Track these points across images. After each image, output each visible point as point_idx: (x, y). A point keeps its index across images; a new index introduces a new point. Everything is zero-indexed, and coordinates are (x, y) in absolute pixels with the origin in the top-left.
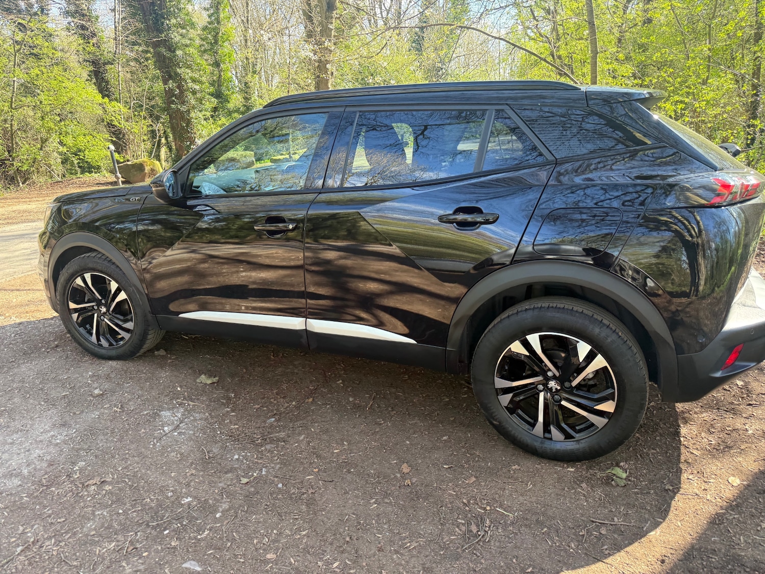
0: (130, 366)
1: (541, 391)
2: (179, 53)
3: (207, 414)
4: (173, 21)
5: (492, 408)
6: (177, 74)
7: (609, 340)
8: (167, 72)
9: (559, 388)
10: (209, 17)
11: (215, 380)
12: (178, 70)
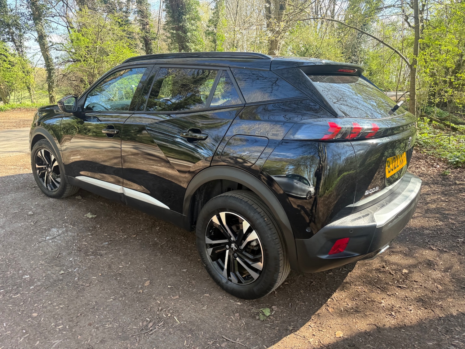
0: (58, 202)
1: (227, 249)
2: (189, 34)
3: (76, 234)
4: (188, 16)
5: (203, 255)
6: (187, 46)
7: (258, 221)
8: (181, 45)
9: (236, 249)
10: (214, 14)
11: (94, 216)
12: (187, 44)
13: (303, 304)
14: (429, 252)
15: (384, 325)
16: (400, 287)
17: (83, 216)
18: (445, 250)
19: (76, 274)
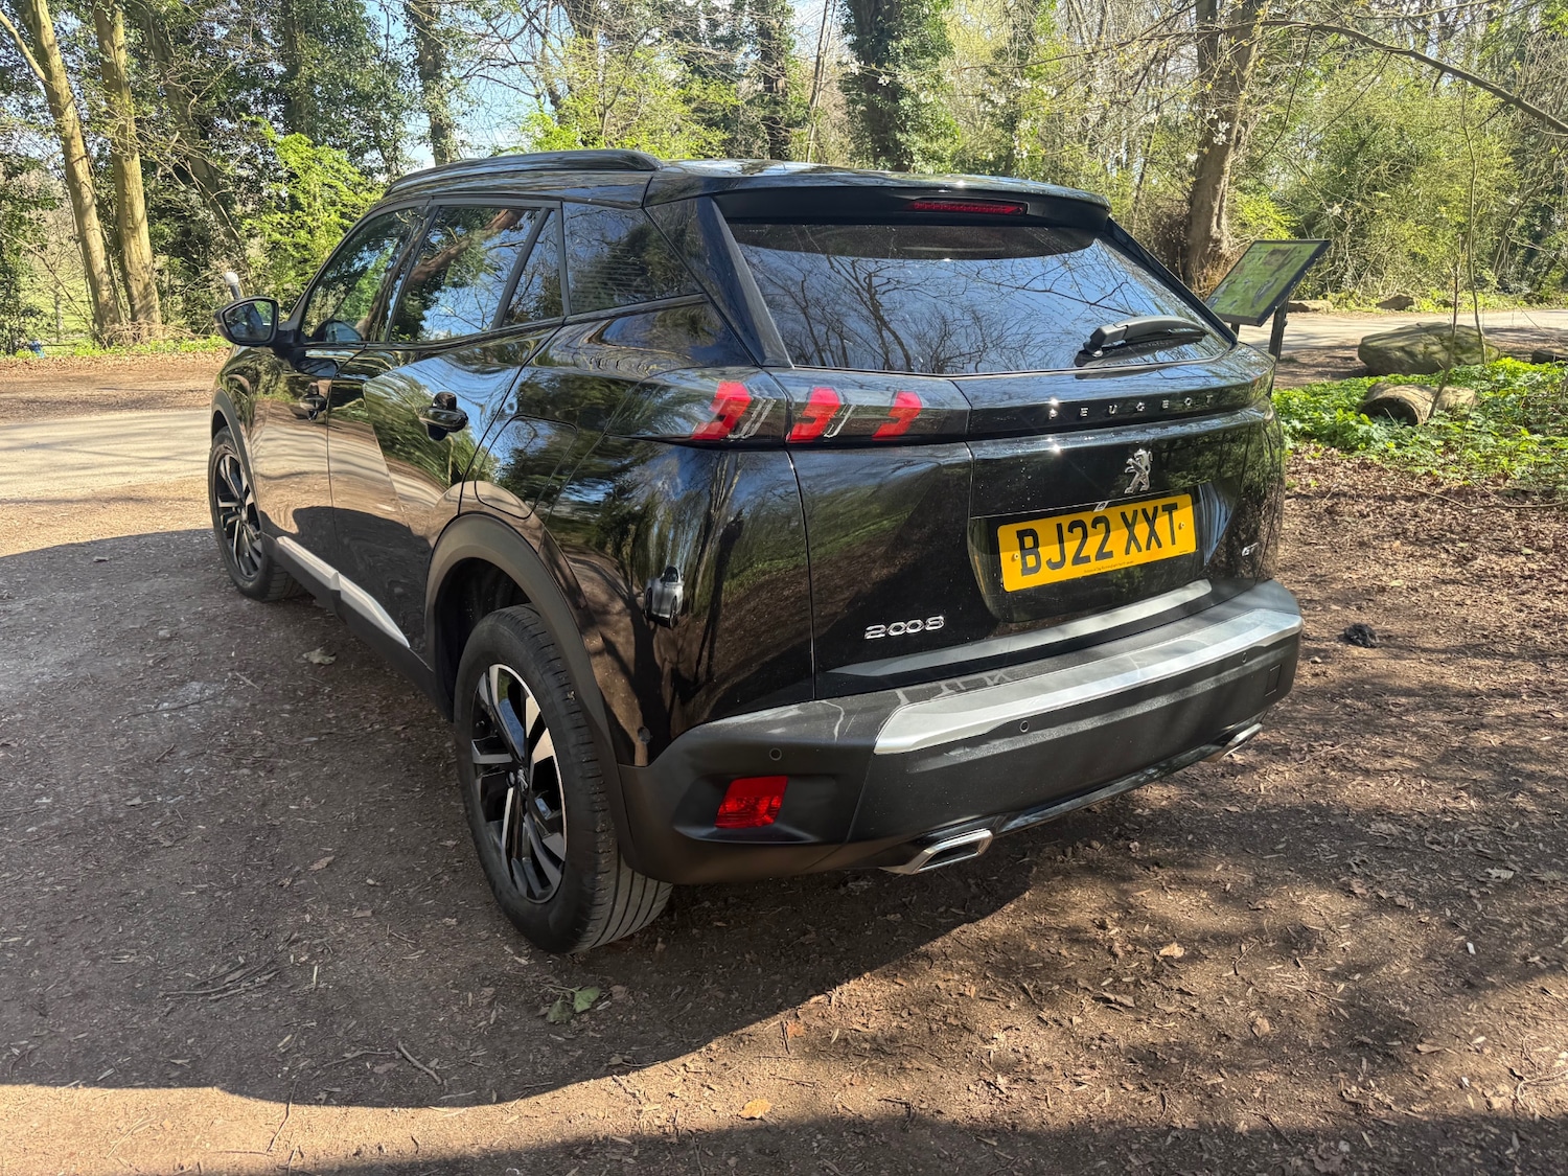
1: (512, 786)
2: (906, 102)
3: (248, 704)
9: (526, 786)
11: (328, 660)
12: (898, 135)
13: (722, 995)
14: (1331, 900)
15: (939, 1112)
16: (1107, 1000)
17: (300, 656)
18: (1400, 900)
19: (167, 810)
